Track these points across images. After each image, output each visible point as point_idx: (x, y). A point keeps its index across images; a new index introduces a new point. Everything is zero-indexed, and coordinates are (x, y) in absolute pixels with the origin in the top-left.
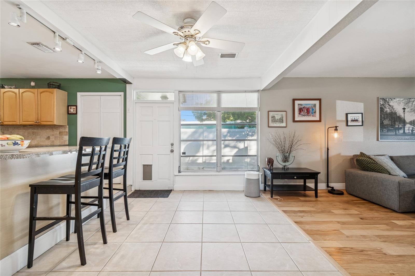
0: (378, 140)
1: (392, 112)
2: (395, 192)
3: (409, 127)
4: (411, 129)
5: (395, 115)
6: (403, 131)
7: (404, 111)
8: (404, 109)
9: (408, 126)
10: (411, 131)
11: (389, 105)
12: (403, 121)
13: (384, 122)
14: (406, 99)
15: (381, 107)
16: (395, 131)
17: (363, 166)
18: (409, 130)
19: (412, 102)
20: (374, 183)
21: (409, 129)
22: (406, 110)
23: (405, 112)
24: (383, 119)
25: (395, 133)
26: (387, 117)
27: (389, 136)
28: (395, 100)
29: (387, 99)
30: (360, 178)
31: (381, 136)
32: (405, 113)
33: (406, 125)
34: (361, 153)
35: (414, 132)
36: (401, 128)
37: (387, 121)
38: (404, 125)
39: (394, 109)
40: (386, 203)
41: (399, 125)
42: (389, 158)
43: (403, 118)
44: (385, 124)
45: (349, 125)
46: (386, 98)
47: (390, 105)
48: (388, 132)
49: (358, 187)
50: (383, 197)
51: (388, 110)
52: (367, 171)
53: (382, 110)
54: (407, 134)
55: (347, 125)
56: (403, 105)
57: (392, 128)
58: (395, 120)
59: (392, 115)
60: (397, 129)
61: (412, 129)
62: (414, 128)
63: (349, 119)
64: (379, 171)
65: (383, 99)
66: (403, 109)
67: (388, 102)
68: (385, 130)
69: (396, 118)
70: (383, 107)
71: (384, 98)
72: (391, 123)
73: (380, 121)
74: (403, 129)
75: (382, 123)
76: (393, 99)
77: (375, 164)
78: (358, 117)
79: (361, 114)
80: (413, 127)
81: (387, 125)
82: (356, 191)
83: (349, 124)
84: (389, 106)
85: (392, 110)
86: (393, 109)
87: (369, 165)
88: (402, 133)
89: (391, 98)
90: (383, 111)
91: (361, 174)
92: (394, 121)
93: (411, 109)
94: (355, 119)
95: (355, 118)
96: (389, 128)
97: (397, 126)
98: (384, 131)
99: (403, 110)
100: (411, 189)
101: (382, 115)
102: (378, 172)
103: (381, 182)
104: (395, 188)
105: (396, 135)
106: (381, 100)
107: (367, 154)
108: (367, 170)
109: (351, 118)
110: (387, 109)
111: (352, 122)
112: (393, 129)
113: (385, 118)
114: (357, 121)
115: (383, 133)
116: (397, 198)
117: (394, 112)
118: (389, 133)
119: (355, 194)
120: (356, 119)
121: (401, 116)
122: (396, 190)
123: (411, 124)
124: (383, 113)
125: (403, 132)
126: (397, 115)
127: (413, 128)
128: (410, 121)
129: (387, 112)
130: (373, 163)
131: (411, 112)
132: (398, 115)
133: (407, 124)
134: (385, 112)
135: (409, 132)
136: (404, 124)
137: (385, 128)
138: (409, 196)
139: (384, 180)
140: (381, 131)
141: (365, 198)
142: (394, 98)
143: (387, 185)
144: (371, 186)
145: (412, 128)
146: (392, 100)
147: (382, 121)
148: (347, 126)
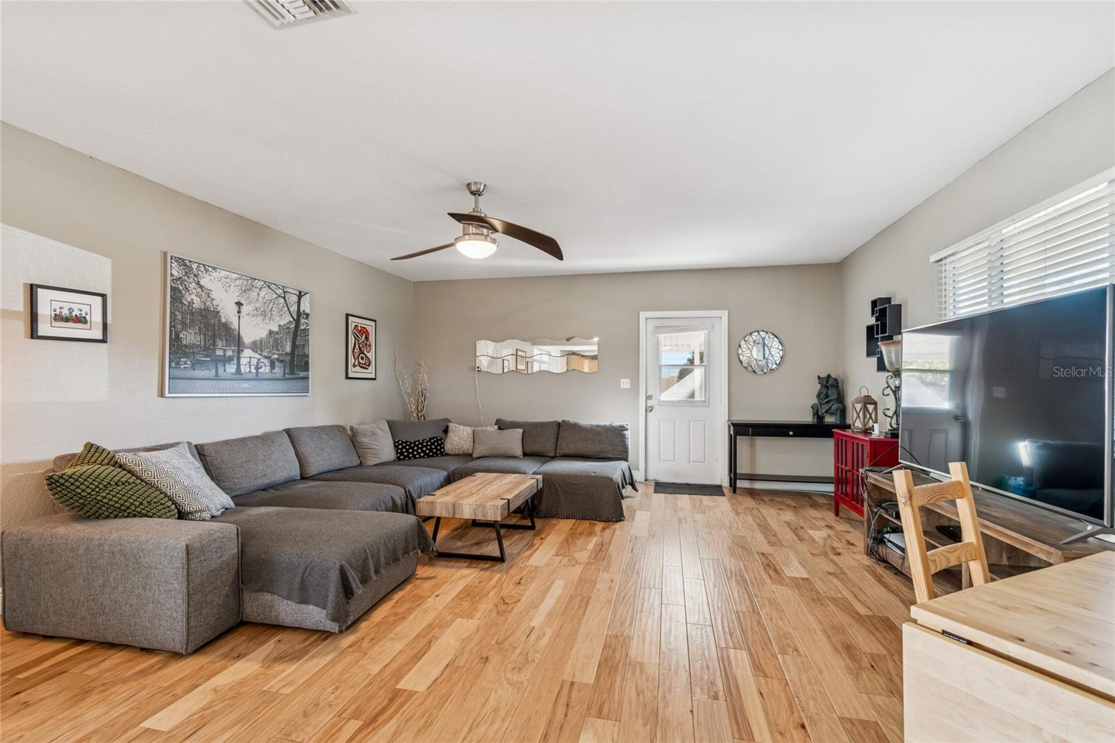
0: (162, 394)
1: (206, 309)
2: (176, 585)
3: (250, 357)
4: (254, 361)
5: (216, 319)
6: (235, 366)
7: (239, 312)
8: (239, 304)
9: (247, 353)
10: (255, 368)
11: (198, 283)
12: (237, 340)
13: (181, 335)
14: (244, 277)
15: (174, 285)
16: (214, 365)
17: (77, 501)
18: (250, 365)
19: (257, 290)
20: (109, 568)
21: (249, 362)
22: (244, 309)
23: (242, 315)
24: (179, 327)
25: (213, 372)
26: (192, 321)
27: (197, 381)
28: (215, 274)
29: (194, 266)
30: (61, 556)
31: (171, 381)
32: (241, 318)
33: (242, 350)
34: (90, 447)
35: (260, 370)
36: (230, 359)
37: (192, 335)
38: (239, 352)
39: (213, 300)
40: (149, 633)
41: (225, 350)
42: (189, 455)
43: (235, 330)
44: (184, 342)
45: (40, 334)
46: (190, 261)
47: (201, 287)
48: (194, 369)
49: (51, 596)
50: (139, 614)
51: (196, 300)
52: (97, 518)
53: (176, 296)
54: (245, 377)
55: (34, 334)
56: (237, 294)
57: (207, 357)
58: (214, 332)
59: (206, 317)
60: (221, 361)
61: (258, 364)
62: (262, 360)
63: (44, 310)
64: (140, 513)
65: (181, 262)
66: (236, 303)
67: (195, 276)
68: (185, 363)
69: (219, 329)
70: (181, 288)
71: (183, 260)
72: (205, 342)
73: (171, 331)
74: (235, 362)
75: (175, 340)
76: (209, 268)
77: (130, 487)
78: (86, 309)
79: (100, 299)
80: (259, 357)
81: (193, 346)
82: (44, 616)
83: (44, 328)
84: (200, 290)
85: (207, 303)
86: (209, 299)
87: (104, 494)
88: (233, 374)
89: (204, 265)
90: (181, 300)
91: (67, 540)
92: (211, 336)
93: (256, 309)
94: (74, 314)
95: (71, 310)
96: (198, 357)
97: (219, 353)
98: (182, 366)
99: (235, 308)
100: (224, 558)
101: (177, 313)
102: (135, 516)
103: (133, 560)
104: (174, 570)
105: (217, 378)
106: (176, 264)
107: (109, 450)
108: (97, 515)
109: (56, 305)
110: (193, 297)
111: (54, 323)
112: (209, 359)
113: (186, 324)
114: (80, 320)
115: (179, 373)
116: (180, 607)
117: (212, 309)
118: (198, 373)
119: (42, 630)
120: (76, 312)
121: (232, 323)
122: (177, 579)
123: (255, 350)
124: (180, 305)
125: (236, 371)
126: (220, 320)
127: (259, 360)
128: (254, 339)
129: (194, 306)
130: (123, 484)
131: (257, 315)
132: (223, 320)
133: (247, 348)
134: (187, 304)
135: (250, 371)
136: (238, 349)
137: (186, 355)
138: (218, 583)
139: (142, 551)
140: (173, 364)
141: (79, 635)
142: (214, 269)
143: (150, 567)
144: (101, 581)
145: (256, 360)
146: (207, 271)
147: (176, 332)
148: (32, 338)
